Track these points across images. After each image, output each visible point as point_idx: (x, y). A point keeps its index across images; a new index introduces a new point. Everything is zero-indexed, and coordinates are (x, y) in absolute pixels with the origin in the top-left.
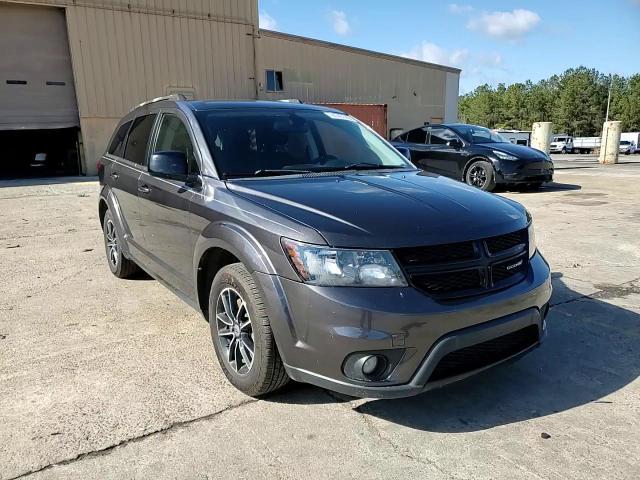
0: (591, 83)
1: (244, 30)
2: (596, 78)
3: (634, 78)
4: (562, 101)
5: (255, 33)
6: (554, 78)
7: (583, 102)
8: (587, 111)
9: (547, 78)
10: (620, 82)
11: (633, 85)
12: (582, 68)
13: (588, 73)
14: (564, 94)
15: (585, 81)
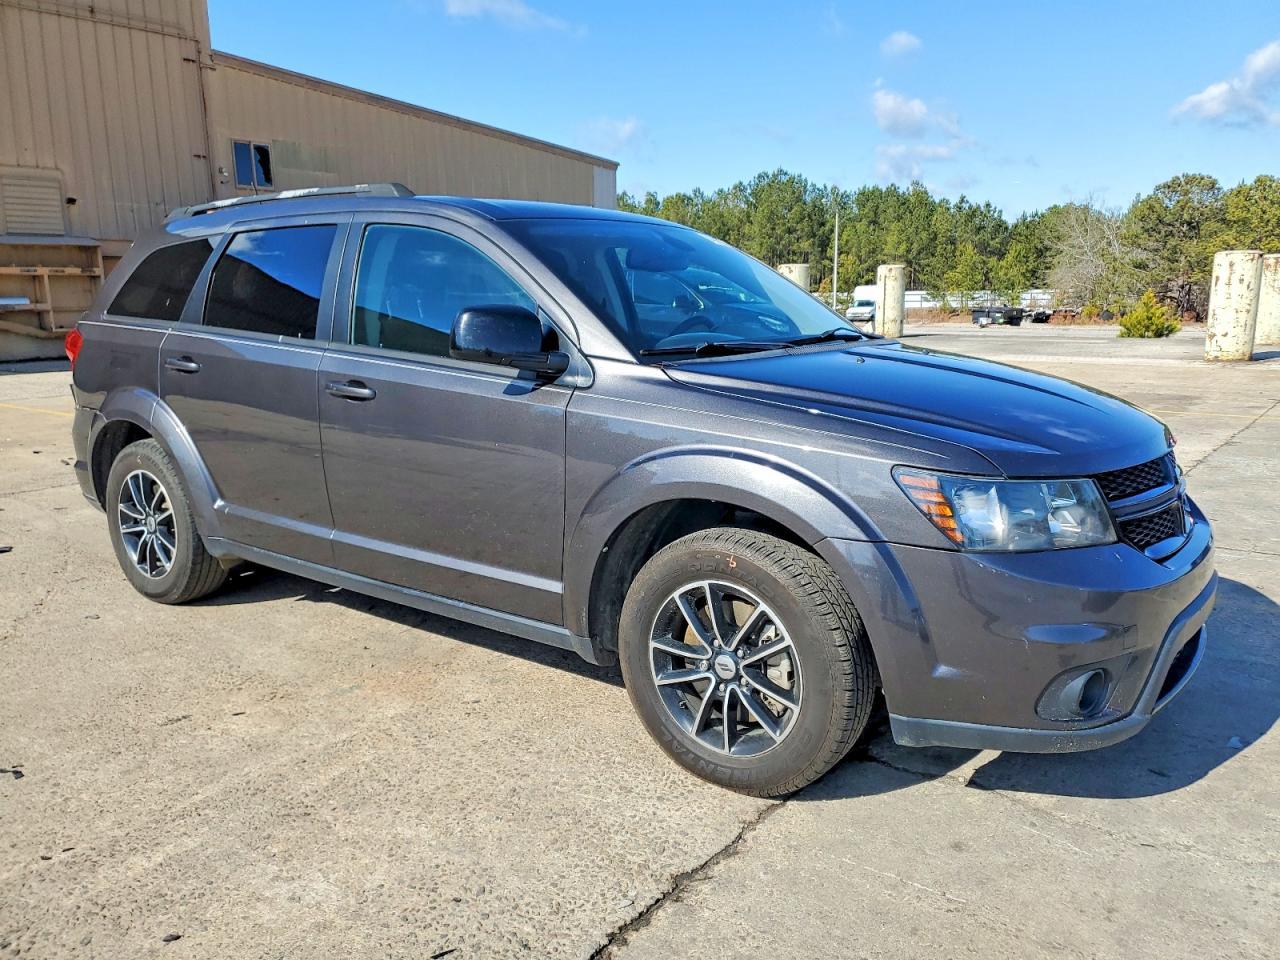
0: (799, 199)
1: (176, 49)
2: (805, 192)
3: (862, 193)
4: (756, 228)
5: (201, 59)
6: (740, 188)
7: (790, 231)
8: (795, 247)
9: (728, 186)
10: (842, 202)
11: (862, 205)
12: (781, 172)
13: (792, 180)
14: (758, 216)
15: (788, 196)
